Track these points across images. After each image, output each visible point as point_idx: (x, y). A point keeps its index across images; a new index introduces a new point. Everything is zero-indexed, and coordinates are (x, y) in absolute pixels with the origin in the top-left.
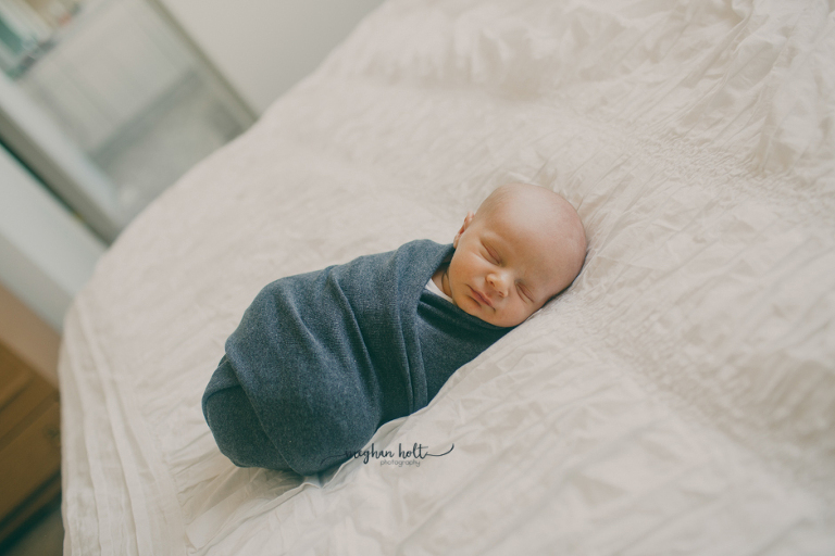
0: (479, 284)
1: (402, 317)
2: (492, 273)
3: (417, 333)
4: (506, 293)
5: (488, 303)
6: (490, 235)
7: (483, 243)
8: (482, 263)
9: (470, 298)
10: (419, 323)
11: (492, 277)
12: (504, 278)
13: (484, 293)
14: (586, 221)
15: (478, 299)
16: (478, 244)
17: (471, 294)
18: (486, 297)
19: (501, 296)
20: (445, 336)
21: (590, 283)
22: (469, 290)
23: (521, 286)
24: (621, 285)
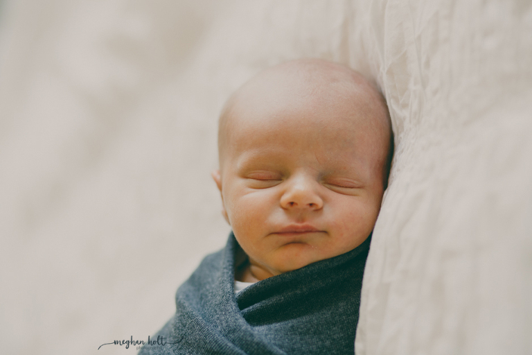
0: (280, 219)
1: (233, 342)
2: (281, 194)
3: (266, 341)
4: (318, 201)
5: (309, 230)
6: (243, 160)
7: (244, 175)
8: (261, 196)
9: (287, 244)
10: (262, 333)
11: (286, 198)
12: (300, 185)
13: (293, 223)
14: (354, 64)
15: (294, 237)
16: (241, 182)
17: (285, 239)
18: (299, 225)
19: (315, 209)
20: (305, 319)
21: (405, 106)
22: (275, 238)
23: (329, 179)
24: (428, 64)
